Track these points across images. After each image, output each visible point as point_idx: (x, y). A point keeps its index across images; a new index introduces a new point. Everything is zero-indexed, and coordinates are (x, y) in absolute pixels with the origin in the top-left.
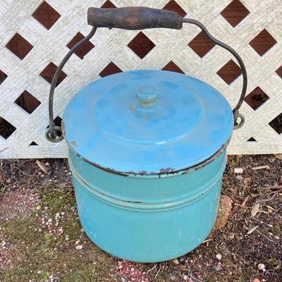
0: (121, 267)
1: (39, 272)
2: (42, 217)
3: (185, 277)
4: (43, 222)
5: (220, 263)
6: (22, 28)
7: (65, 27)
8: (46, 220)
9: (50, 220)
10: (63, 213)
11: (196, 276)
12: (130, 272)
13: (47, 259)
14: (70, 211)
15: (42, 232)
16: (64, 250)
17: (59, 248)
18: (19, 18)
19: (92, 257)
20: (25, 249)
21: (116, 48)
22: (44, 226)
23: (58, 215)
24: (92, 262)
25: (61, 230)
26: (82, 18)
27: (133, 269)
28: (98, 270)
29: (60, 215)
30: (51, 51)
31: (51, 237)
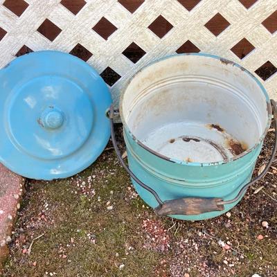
0: (145, 225)
1: (78, 231)
2: (76, 180)
3: (200, 234)
4: (78, 185)
5: (229, 221)
6: (51, 14)
7: (91, 13)
8: (80, 183)
9: (84, 183)
10: (94, 177)
11: (209, 232)
12: (153, 230)
13: (85, 219)
14: (100, 175)
15: (77, 195)
16: (98, 210)
17: (93, 209)
18: (48, 6)
19: (121, 217)
20: (65, 210)
21: (138, 30)
22: (79, 189)
23: (90, 178)
24: (121, 222)
25: (93, 192)
26: (106, 5)
27: (155, 227)
28: (127, 228)
29: (92, 178)
30: (78, 34)
31: (86, 199)
